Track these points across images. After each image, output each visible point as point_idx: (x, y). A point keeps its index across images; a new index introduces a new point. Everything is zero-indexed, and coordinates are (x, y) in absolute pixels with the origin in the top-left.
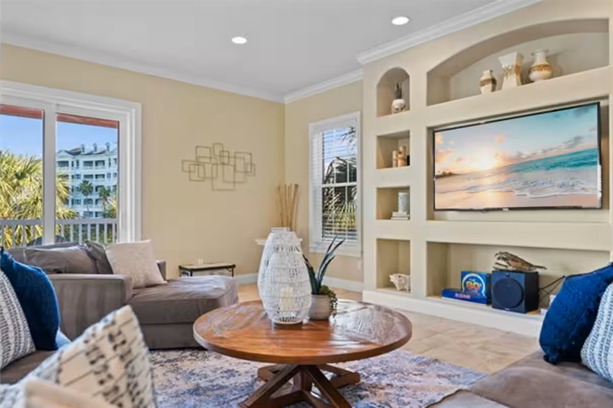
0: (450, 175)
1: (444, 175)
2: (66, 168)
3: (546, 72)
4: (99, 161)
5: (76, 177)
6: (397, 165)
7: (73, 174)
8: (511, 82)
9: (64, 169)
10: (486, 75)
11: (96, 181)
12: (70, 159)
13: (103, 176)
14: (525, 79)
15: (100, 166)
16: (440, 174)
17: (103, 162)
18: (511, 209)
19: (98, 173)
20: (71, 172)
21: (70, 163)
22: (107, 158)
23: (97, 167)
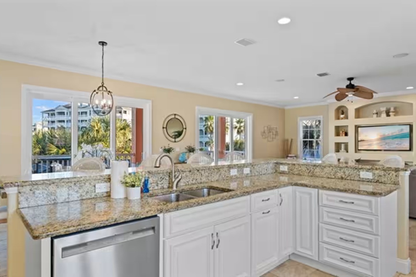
0: (363, 140)
1: (361, 141)
2: (63, 116)
3: (394, 113)
4: (84, 112)
5: (69, 121)
6: (342, 135)
7: (68, 119)
8: (384, 115)
9: (62, 117)
10: (375, 112)
11: (81, 124)
12: (65, 111)
13: (86, 121)
14: (388, 115)
15: (84, 115)
16: (360, 140)
17: (86, 113)
18: (385, 150)
19: (83, 119)
20: (66, 119)
21: (66, 113)
22: (89, 110)
23: (82, 115)
